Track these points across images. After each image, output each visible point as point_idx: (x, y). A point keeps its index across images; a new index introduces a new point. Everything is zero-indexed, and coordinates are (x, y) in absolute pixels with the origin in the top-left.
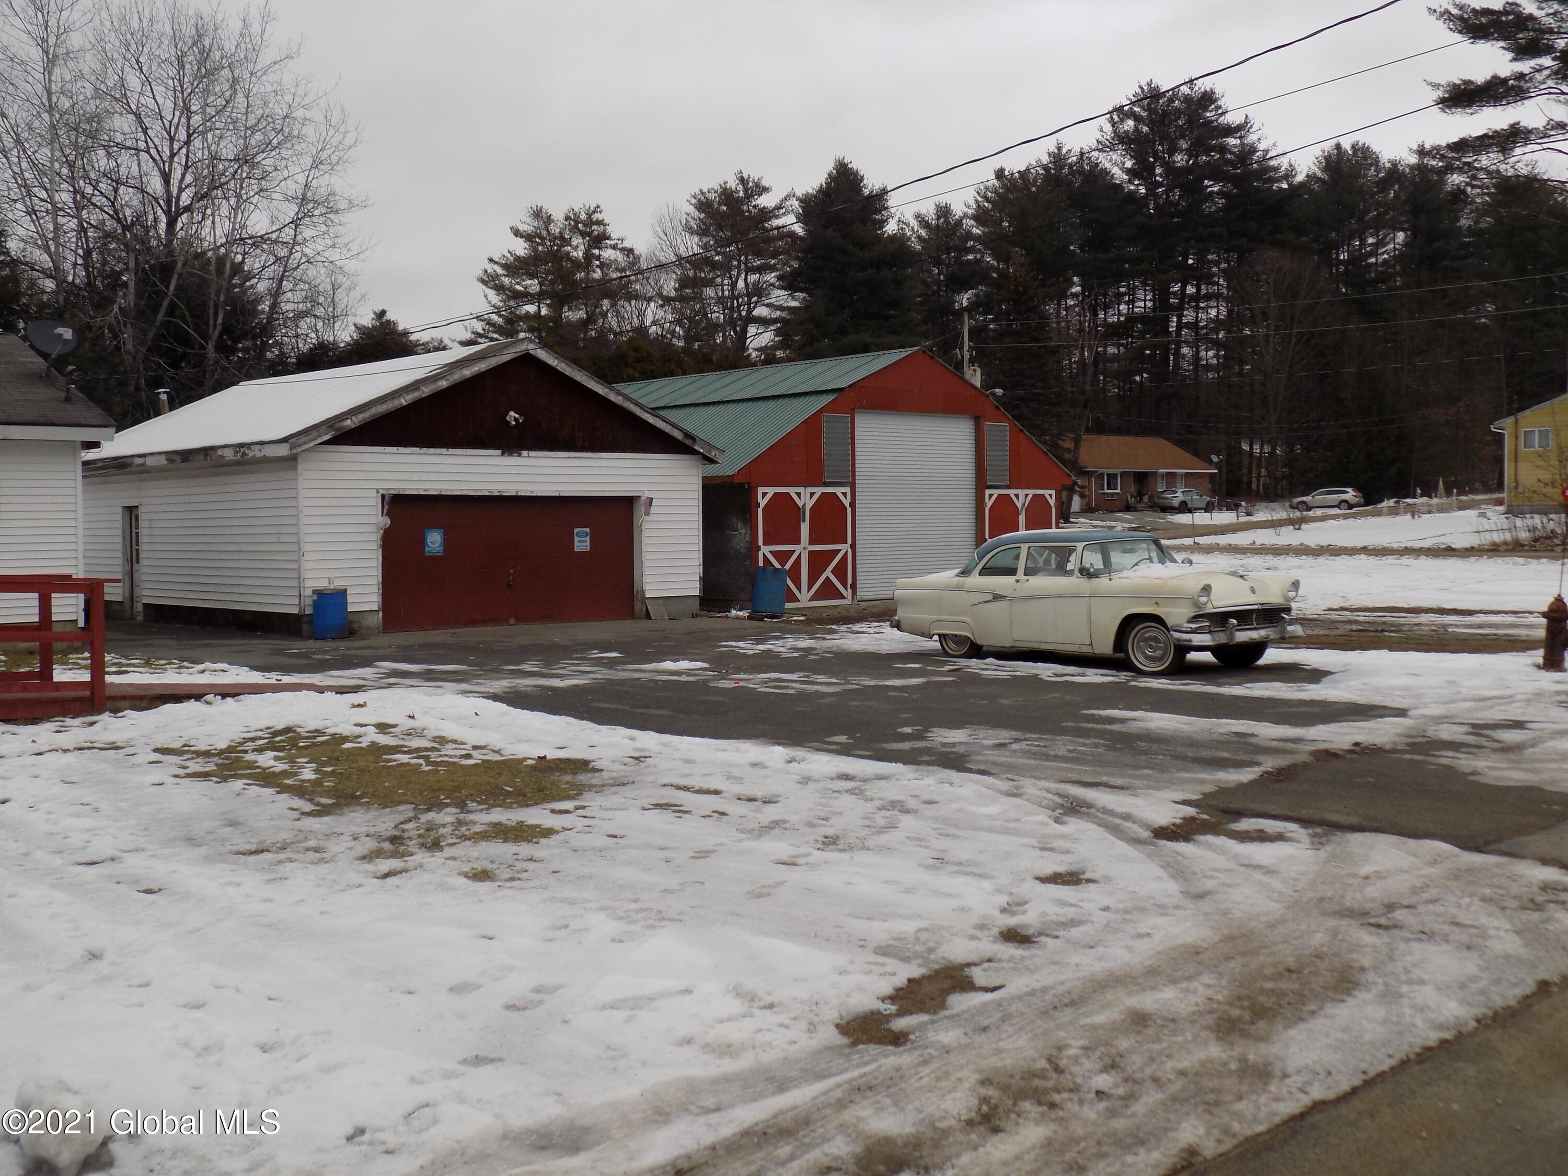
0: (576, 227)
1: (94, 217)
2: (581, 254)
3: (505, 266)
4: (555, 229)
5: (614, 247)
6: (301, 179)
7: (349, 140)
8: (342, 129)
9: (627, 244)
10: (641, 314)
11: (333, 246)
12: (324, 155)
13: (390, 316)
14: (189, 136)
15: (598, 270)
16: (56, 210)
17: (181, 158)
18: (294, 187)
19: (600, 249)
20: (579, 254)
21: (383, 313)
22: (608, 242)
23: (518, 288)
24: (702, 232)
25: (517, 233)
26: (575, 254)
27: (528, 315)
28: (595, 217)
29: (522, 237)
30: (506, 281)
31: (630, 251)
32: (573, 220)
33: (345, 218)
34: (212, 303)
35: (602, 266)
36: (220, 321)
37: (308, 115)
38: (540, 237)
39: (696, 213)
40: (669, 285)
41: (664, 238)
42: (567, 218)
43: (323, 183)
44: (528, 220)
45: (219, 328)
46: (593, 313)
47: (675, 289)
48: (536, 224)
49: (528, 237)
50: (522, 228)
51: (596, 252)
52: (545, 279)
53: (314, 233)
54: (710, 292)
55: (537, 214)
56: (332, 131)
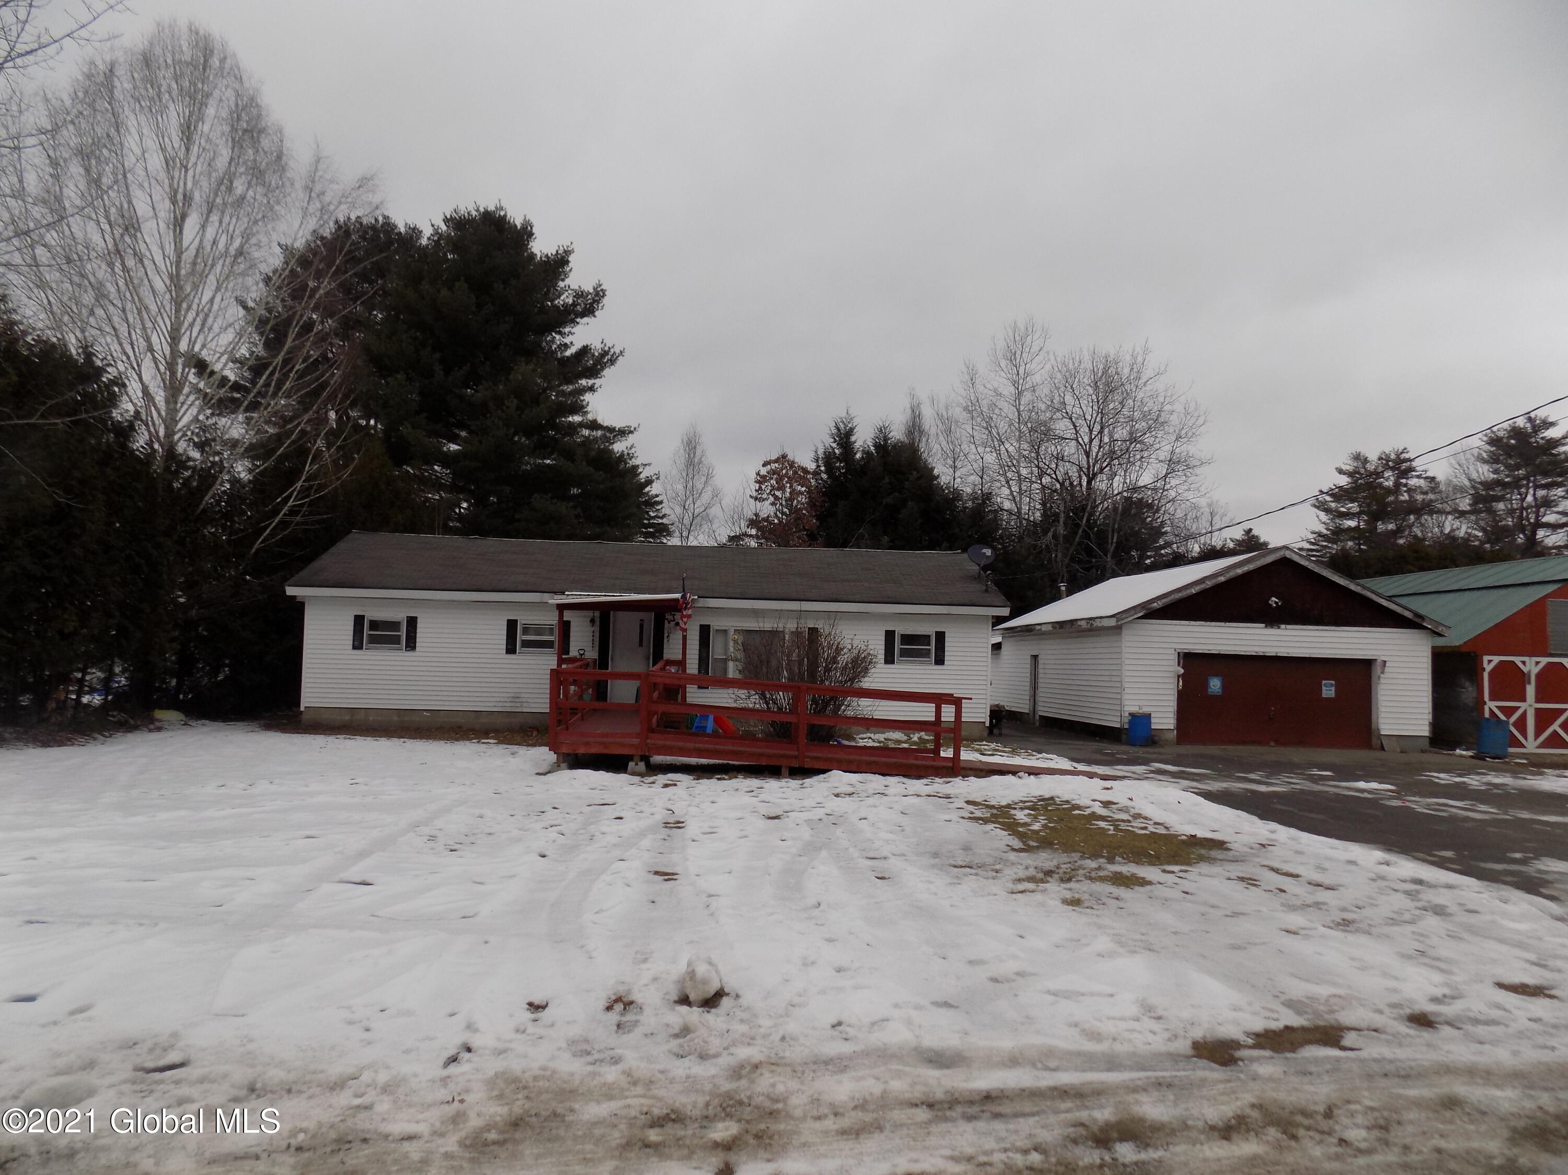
0: (1387, 464)
1: (1046, 480)
2: (1391, 483)
3: (1332, 495)
4: (1371, 467)
5: (1419, 477)
6: (1169, 448)
7: (1201, 421)
8: (1196, 414)
9: (1429, 474)
10: (1441, 526)
11: (1189, 490)
12: (1183, 432)
13: (1255, 532)
14: (1102, 428)
15: (1405, 494)
16: (1020, 479)
17: (1096, 443)
18: (1164, 454)
19: (1407, 479)
20: (1390, 483)
21: (1250, 530)
22: (1414, 473)
23: (1343, 509)
24: (1493, 460)
25: (1341, 471)
26: (1387, 483)
27: (1350, 529)
28: (1403, 456)
29: (1344, 474)
30: (1333, 505)
31: (1433, 479)
32: (1385, 460)
33: (1197, 471)
34: (1110, 530)
35: (1409, 491)
36: (1115, 540)
37: (1175, 407)
38: (1359, 473)
39: (1488, 447)
40: (1465, 504)
41: (1458, 467)
42: (1380, 459)
43: (1182, 449)
44: (1350, 462)
45: (1114, 545)
46: (1401, 526)
47: (1470, 505)
48: (1355, 464)
49: (1350, 474)
50: (1344, 468)
51: (1404, 481)
52: (1363, 503)
53: (1178, 482)
54: (1501, 506)
55: (1357, 457)
56: (1189, 417)
